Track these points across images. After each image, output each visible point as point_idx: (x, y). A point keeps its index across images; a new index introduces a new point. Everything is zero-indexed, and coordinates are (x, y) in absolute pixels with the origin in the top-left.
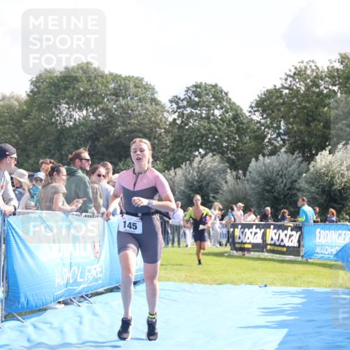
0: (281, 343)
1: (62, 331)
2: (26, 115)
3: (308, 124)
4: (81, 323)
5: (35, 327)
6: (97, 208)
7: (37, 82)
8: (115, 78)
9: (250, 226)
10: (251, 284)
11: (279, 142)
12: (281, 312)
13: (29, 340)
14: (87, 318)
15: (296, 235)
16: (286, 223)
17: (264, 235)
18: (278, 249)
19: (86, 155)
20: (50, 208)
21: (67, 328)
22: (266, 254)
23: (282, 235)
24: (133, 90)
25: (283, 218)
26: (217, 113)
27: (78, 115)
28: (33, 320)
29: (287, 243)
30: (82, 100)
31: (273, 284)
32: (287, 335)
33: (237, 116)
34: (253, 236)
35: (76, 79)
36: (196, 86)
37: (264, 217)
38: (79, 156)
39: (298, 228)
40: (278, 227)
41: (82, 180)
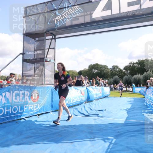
0: (131, 107)
1: (95, 105)
2: (88, 71)
3: (133, 71)
4: (98, 103)
5: (91, 104)
6: (100, 85)
7: (90, 66)
8: (102, 65)
9: (124, 88)
10: (125, 97)
11: (128, 74)
12: (130, 101)
13: (91, 106)
14: (99, 102)
15: (132, 89)
16: (130, 87)
17: (126, 89)
18: (129, 91)
19: (98, 77)
20: (93, 86)
21: (96, 104)
22: (127, 92)
23: (129, 89)
24: (104, 67)
25: (129, 86)
26: (118, 70)
27: (96, 71)
28: (91, 103)
29: (130, 90)
30: (96, 69)
31: (128, 97)
32: (132, 105)
33: (121, 70)
34: (124, 89)
35: (95, 66)
36: (114, 66)
37: (126, 86)
38: (97, 78)
39: (132, 88)
40: (129, 88)
41: (97, 81)
